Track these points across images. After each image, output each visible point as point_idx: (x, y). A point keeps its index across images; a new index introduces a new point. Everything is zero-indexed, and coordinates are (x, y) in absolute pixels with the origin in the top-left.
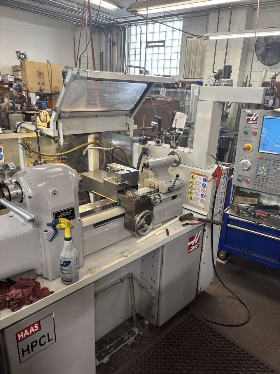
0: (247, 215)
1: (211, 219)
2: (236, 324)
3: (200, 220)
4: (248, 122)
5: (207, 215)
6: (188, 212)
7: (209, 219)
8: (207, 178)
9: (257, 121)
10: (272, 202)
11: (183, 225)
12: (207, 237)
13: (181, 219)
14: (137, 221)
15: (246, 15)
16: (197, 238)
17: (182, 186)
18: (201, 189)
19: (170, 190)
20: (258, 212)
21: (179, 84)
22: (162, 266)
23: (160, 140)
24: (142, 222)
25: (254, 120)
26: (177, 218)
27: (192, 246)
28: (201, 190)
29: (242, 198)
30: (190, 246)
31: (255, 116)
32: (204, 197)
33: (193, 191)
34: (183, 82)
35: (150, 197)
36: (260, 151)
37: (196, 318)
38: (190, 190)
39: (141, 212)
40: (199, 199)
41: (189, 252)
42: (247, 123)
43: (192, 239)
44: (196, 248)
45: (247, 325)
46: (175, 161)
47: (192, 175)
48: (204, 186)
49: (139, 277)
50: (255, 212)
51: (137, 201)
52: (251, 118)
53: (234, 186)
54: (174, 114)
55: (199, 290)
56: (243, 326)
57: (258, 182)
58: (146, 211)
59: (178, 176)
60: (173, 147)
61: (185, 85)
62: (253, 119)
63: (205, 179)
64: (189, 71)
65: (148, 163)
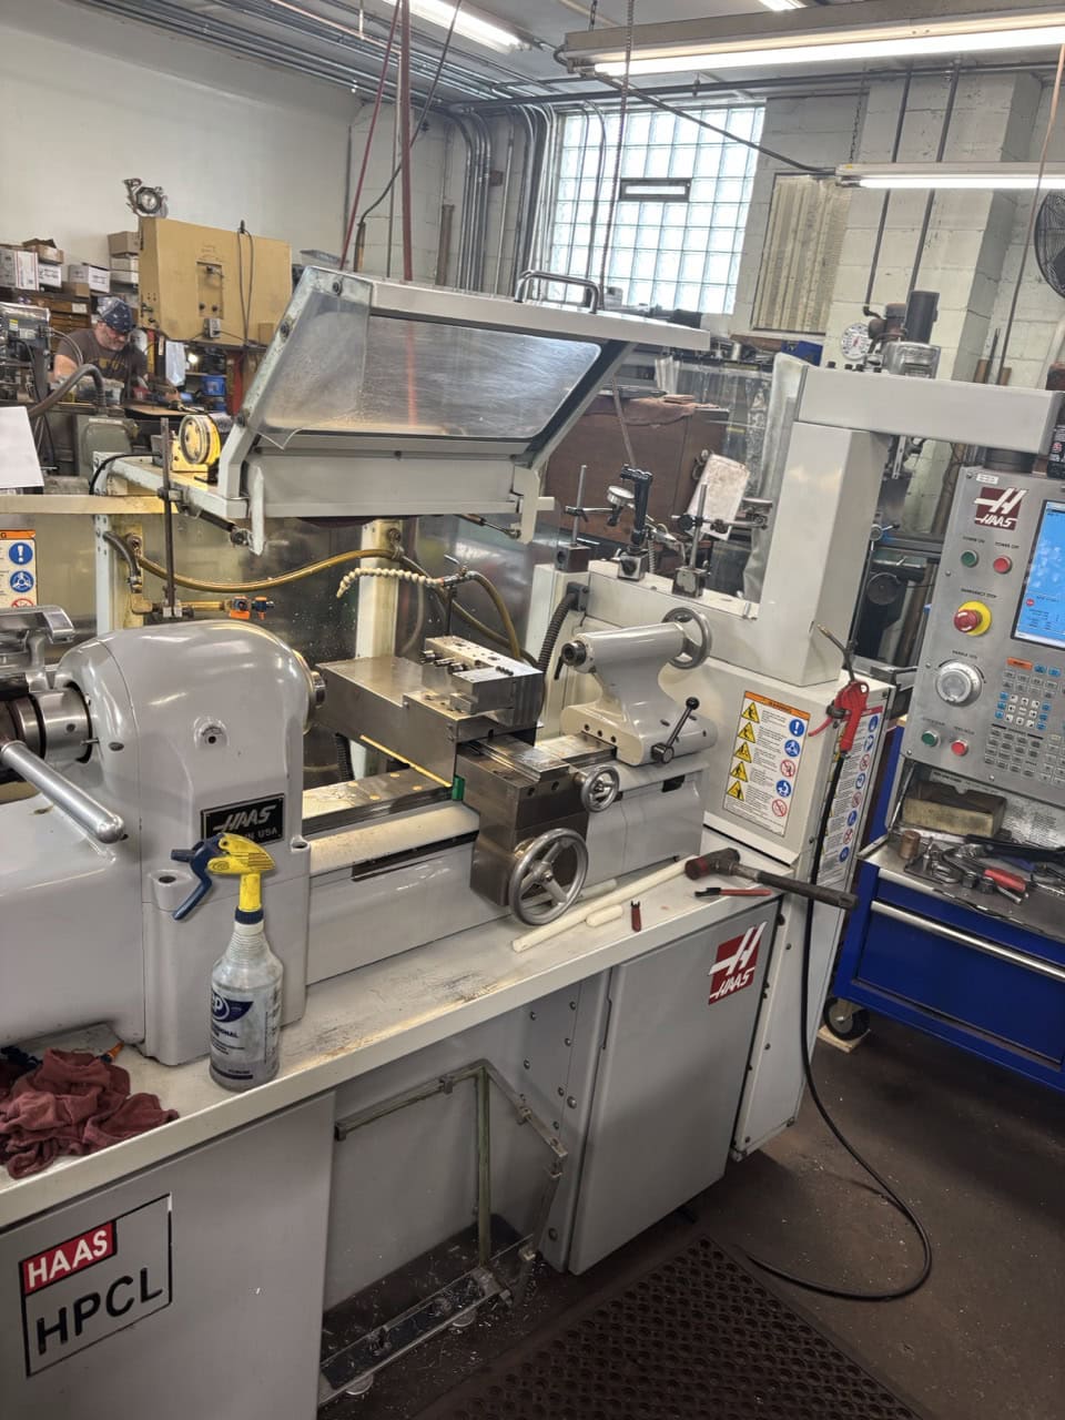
0: (950, 875)
1: (809, 880)
2: (874, 1292)
3: (764, 878)
4: (982, 520)
5: (796, 861)
6: (722, 844)
7: (803, 881)
8: (805, 722)
9: (1015, 517)
10: (1052, 833)
11: (699, 895)
12: (788, 948)
13: (694, 871)
14: (521, 867)
15: (1009, 105)
16: (747, 948)
17: (707, 744)
18: (778, 762)
19: (657, 756)
20: (991, 868)
21: (730, 349)
22: (604, 1045)
23: (638, 560)
24: (538, 871)
25: (1005, 512)
26: (679, 867)
27: (726, 978)
28: (778, 765)
29: (935, 807)
30: (720, 977)
31: (1009, 500)
32: (790, 790)
33: (748, 767)
34: (749, 343)
35: (577, 778)
36: (1017, 634)
37: (718, 1255)
38: (737, 761)
39: (538, 834)
40: (766, 797)
41: (712, 1001)
42: (977, 522)
43: (727, 950)
44: (740, 988)
45: (913, 1299)
46: (688, 646)
47: (748, 703)
48: (792, 750)
49: (512, 1081)
50: (982, 869)
51: (527, 791)
52: (995, 505)
53: (906, 760)
54: (702, 461)
55: (741, 1145)
56: (899, 1302)
57: (1001, 755)
58: (559, 832)
59: (693, 704)
60: (686, 589)
61: (753, 352)
62: (1001, 509)
63: (798, 724)
64: (773, 301)
65: (582, 646)
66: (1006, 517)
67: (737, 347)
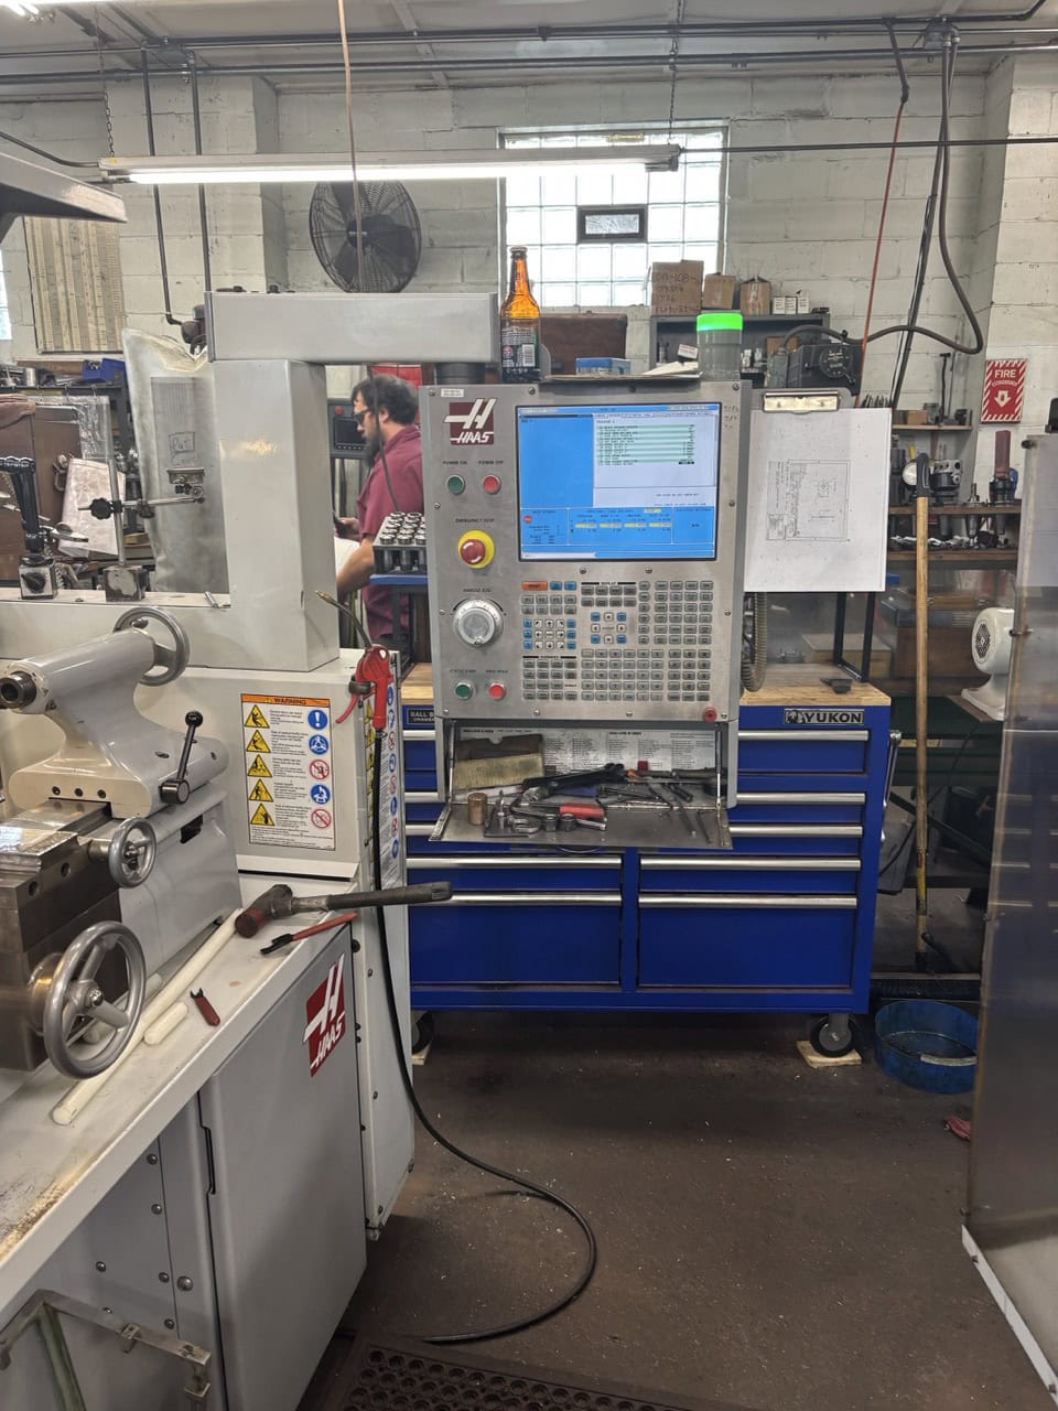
0: (529, 825)
1: (372, 888)
3: (335, 903)
4: (458, 440)
5: (357, 874)
6: (265, 885)
7: (367, 891)
8: (326, 711)
9: (492, 430)
10: (592, 755)
11: (265, 952)
12: (370, 975)
13: (246, 928)
14: (55, 1001)
15: (252, 108)
16: (332, 993)
17: (220, 764)
18: (305, 765)
19: (169, 800)
22: (212, 1186)
23: (45, 571)
24: (78, 996)
25: (480, 426)
26: (227, 928)
27: (321, 1038)
28: (306, 769)
29: (482, 764)
30: (316, 1038)
31: (480, 412)
32: (328, 795)
33: (269, 784)
35: (92, 849)
36: (524, 556)
37: (396, 1360)
38: (253, 782)
39: (62, 947)
40: (301, 811)
41: (314, 1071)
42: (454, 443)
43: (315, 1005)
44: (337, 1041)
46: (160, 656)
47: (248, 708)
48: (319, 746)
51: (27, 887)
52: (467, 420)
53: (445, 720)
54: (61, 468)
55: (376, 1220)
57: (540, 686)
58: (93, 931)
59: (194, 720)
60: (124, 592)
61: (51, 378)
62: (474, 424)
63: (317, 715)
64: (56, 321)
65: (27, 677)
66: (482, 431)
67: (31, 372)
